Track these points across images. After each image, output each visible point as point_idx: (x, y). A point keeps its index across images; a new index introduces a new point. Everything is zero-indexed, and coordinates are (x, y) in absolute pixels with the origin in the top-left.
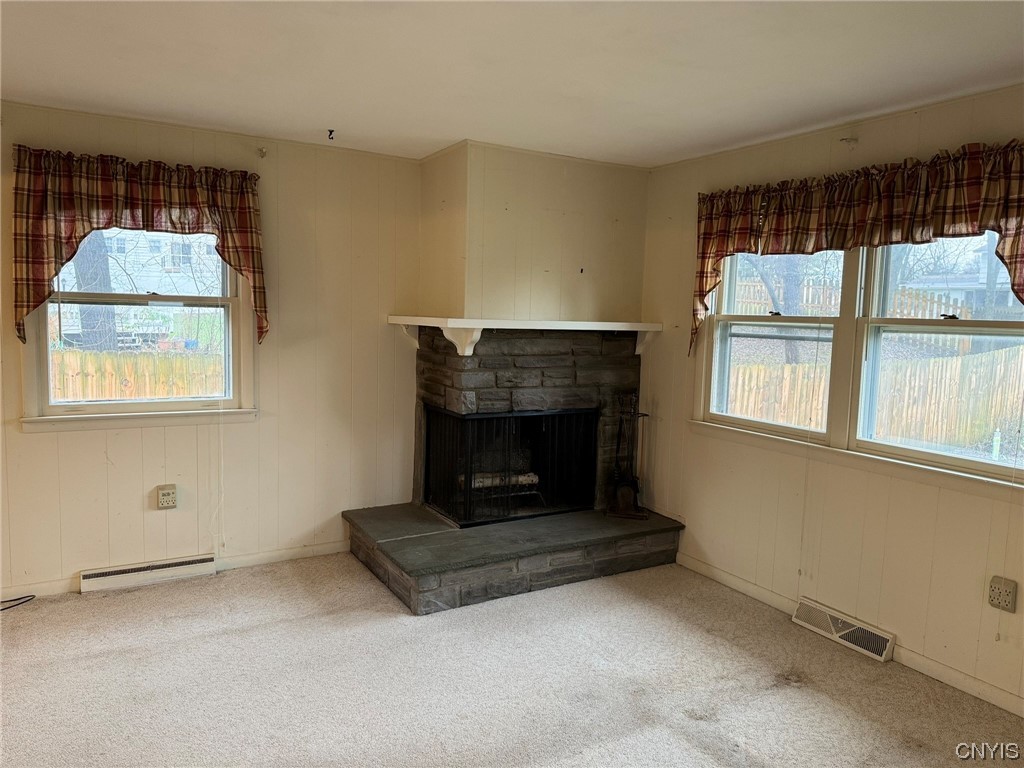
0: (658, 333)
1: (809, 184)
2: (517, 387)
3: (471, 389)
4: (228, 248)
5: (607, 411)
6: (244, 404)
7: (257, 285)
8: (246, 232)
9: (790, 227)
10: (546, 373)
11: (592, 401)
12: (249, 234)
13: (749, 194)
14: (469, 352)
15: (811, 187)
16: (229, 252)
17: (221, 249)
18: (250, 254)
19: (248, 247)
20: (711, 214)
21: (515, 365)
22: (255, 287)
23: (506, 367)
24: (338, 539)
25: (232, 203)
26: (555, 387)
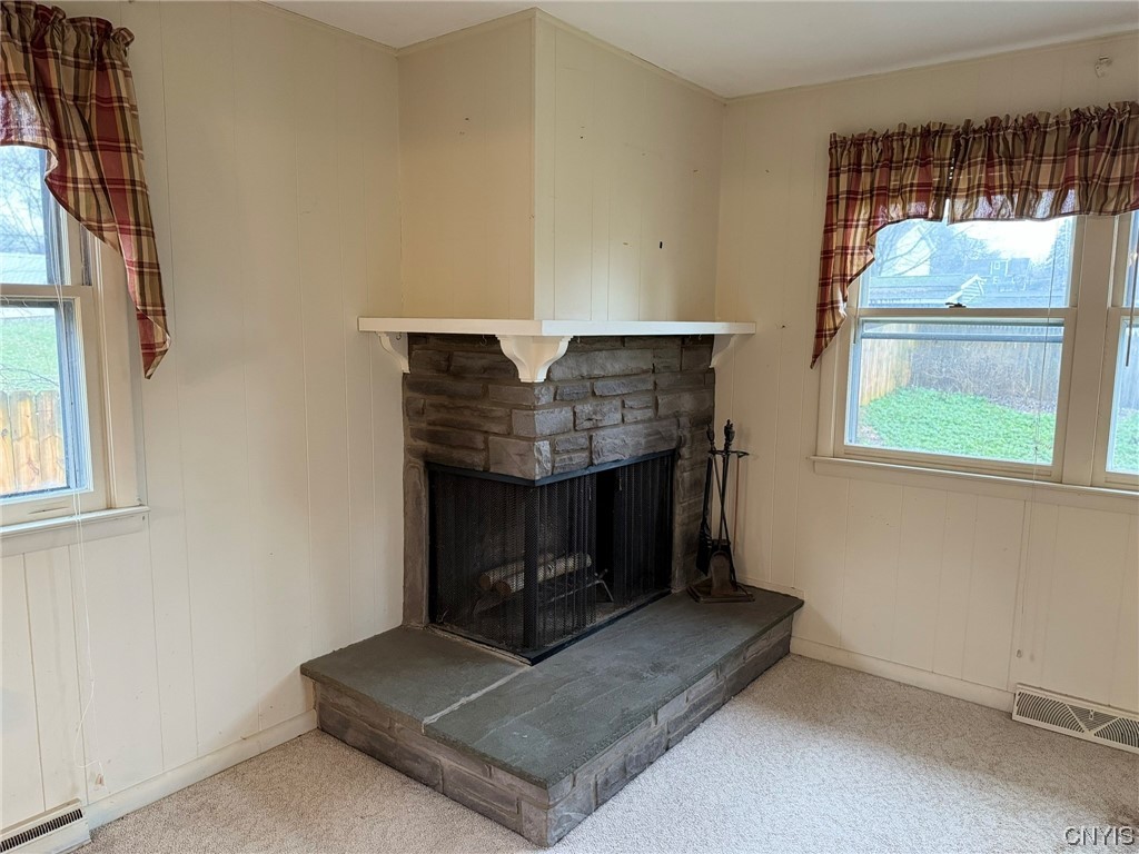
0: (747, 337)
1: (1042, 122)
2: (597, 428)
3: (544, 438)
4: (75, 180)
5: (685, 451)
6: (118, 499)
7: (146, 259)
8: (118, 149)
9: (1005, 182)
10: (627, 402)
11: (672, 440)
12: (124, 155)
13: (928, 135)
14: (541, 377)
15: (1046, 126)
16: (76, 190)
17: (58, 184)
18: (129, 196)
19: (122, 182)
20: (859, 164)
21: (594, 394)
22: (140, 264)
23: (584, 400)
24: (297, 715)
25: (76, 87)
26: (636, 423)
